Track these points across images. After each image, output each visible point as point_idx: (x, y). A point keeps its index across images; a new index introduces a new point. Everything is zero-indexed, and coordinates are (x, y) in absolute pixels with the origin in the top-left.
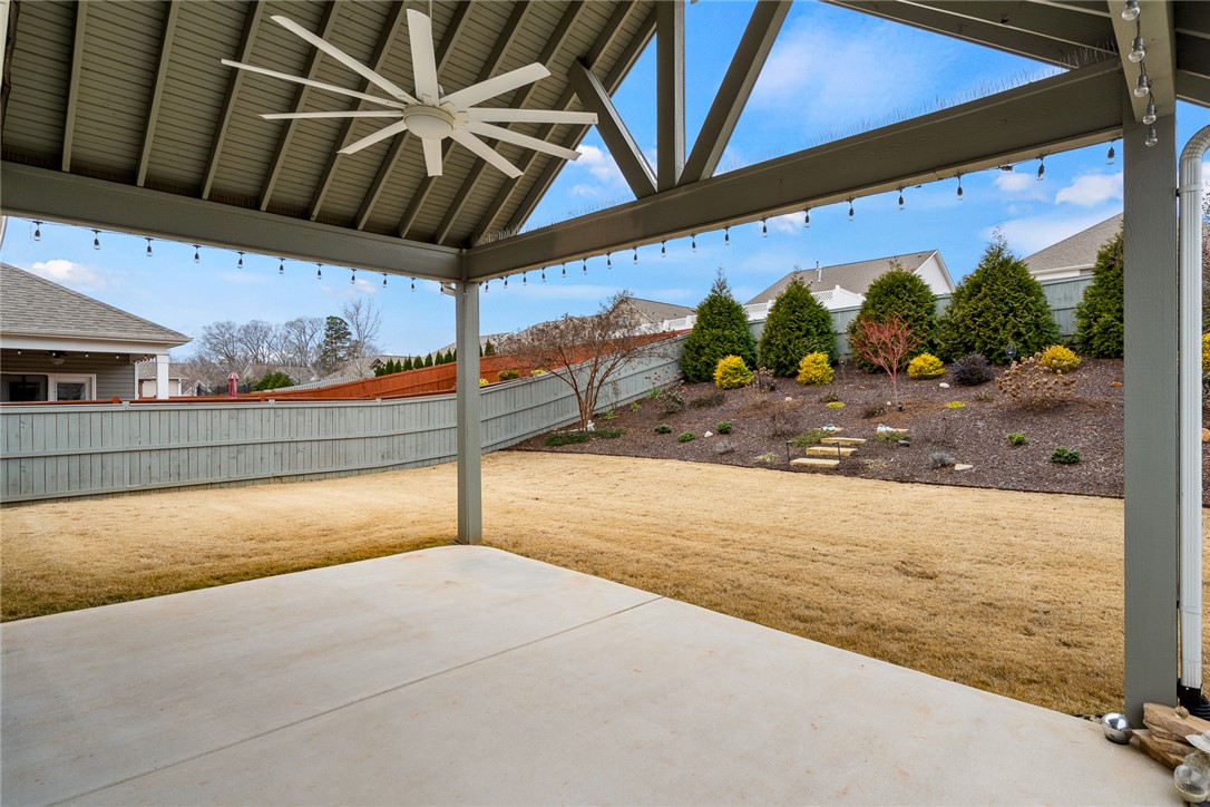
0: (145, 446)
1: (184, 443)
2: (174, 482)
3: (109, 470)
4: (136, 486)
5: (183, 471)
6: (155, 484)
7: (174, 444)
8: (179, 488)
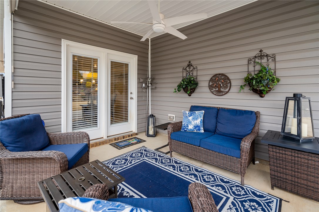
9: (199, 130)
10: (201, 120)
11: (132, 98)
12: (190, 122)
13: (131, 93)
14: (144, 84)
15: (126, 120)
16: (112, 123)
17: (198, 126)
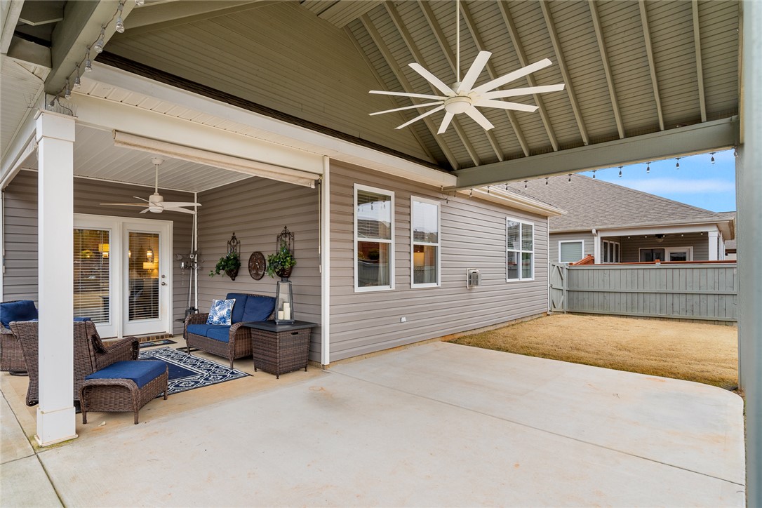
0: (669, 290)
1: (696, 290)
2: (689, 316)
3: (648, 303)
4: (663, 315)
5: (696, 309)
6: (676, 315)
7: (689, 290)
8: (693, 320)
9: (225, 322)
10: (229, 310)
11: (164, 284)
12: (216, 313)
13: (163, 277)
14: (183, 264)
15: (156, 315)
16: (131, 318)
17: (224, 318)
